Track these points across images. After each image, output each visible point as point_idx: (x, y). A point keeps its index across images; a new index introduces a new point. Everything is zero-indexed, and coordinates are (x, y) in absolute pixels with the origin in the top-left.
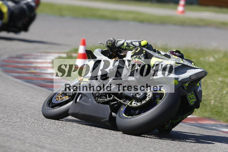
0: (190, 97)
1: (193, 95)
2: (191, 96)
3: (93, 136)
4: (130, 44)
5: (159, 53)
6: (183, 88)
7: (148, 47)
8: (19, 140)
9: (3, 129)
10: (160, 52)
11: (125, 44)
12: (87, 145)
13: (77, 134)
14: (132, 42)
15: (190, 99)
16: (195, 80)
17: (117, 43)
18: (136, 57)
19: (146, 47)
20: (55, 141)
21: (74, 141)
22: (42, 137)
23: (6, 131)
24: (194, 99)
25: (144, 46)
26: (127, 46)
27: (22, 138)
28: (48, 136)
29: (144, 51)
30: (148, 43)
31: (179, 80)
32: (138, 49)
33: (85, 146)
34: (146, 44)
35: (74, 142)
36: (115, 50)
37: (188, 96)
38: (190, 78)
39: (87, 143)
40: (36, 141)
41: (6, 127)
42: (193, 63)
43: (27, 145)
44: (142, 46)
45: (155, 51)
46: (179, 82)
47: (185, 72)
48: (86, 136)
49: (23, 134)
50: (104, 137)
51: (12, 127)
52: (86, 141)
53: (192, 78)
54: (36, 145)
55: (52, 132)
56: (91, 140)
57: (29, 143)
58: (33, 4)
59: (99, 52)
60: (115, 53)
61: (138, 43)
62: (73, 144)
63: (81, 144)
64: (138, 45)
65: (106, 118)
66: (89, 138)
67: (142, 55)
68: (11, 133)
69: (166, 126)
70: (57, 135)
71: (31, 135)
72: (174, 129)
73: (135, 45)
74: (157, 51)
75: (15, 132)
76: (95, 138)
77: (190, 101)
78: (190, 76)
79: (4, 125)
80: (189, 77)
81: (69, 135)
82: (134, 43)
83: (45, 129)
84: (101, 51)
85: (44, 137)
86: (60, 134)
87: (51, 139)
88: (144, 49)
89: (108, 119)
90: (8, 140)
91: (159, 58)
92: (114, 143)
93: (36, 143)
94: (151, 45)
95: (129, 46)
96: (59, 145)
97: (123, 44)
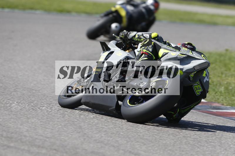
0: (196, 88)
1: (199, 86)
2: (197, 86)
3: (189, 143)
4: (141, 36)
5: (169, 45)
6: (189, 78)
7: (159, 39)
8: (114, 146)
9: (97, 135)
10: (171, 44)
11: (137, 37)
12: (183, 153)
13: (173, 141)
14: (143, 34)
15: (196, 90)
16: (199, 71)
17: (129, 35)
18: (144, 48)
19: (156, 39)
20: (150, 148)
21: (170, 148)
22: (136, 144)
23: (100, 137)
24: (200, 89)
25: (154, 38)
26: (138, 38)
27: (116, 144)
28: (143, 143)
29: (153, 43)
30: (158, 35)
31: (184, 70)
32: (147, 40)
33: (181, 154)
34: (157, 36)
35: (169, 150)
36: (128, 42)
37: (194, 86)
38: (194, 69)
39: (183, 151)
40: (130, 148)
41: (100, 133)
42: (202, 55)
43: (121, 152)
44: (152, 38)
45: (165, 43)
46: (184, 72)
47: (190, 63)
48: (182, 144)
49: (117, 141)
50: (201, 145)
51: (105, 133)
52: (182, 149)
53: (196, 69)
54: (130, 152)
55: (147, 139)
56: (187, 147)
57: (123, 150)
58: (152, 8)
59: (114, 44)
60: (128, 45)
61: (148, 35)
62: (169, 151)
63: (176, 152)
64: (148, 37)
65: (112, 107)
66: (185, 146)
67: (150, 46)
68: (105, 139)
69: (174, 116)
70: (152, 142)
71: (125, 142)
72: (182, 119)
73: (146, 37)
74: (168, 43)
75: (109, 138)
76: (192, 146)
77: (196, 91)
78: (194, 67)
79: (98, 131)
80: (192, 67)
81: (164, 142)
82: (144, 35)
83: (139, 135)
84: (115, 43)
85: (139, 143)
86: (155, 142)
87: (145, 146)
88: (153, 40)
89: (114, 107)
90: (102, 147)
91: (166, 49)
92: (211, 151)
93: (130, 150)
94: (161, 38)
95: (141, 38)
96: (154, 152)
97: (135, 36)
